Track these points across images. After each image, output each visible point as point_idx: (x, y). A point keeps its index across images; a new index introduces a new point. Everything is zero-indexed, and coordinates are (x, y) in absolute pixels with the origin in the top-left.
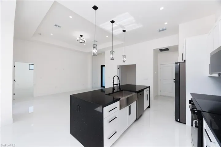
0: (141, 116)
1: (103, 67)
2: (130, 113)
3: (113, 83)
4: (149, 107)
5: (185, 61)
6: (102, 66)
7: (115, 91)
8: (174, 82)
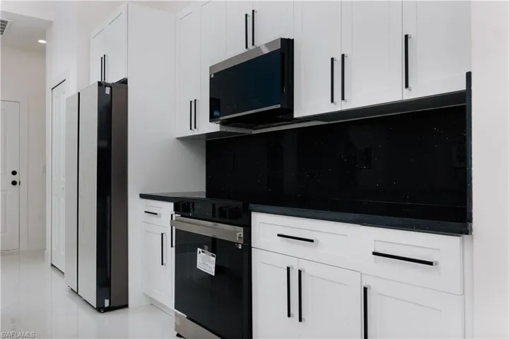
8: (14, 183)
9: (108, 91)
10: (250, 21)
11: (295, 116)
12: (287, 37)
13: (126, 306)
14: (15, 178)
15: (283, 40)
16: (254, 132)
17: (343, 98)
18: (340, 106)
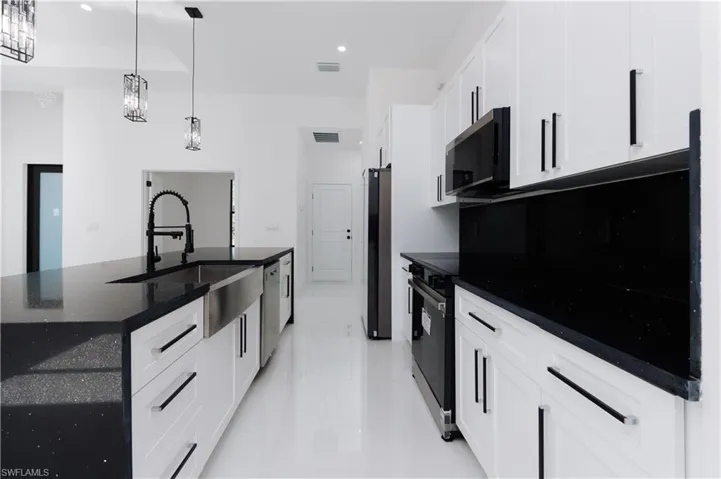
0: (274, 352)
1: (45, 177)
2: (243, 349)
3: (151, 225)
4: (291, 321)
5: (389, 166)
6: (34, 172)
7: (158, 266)
8: (349, 237)
9: (376, 174)
10: (475, 97)
11: (511, 187)
12: (501, 107)
13: (390, 338)
14: (349, 234)
15: (495, 111)
16: (494, 201)
17: (554, 165)
18: (552, 175)
